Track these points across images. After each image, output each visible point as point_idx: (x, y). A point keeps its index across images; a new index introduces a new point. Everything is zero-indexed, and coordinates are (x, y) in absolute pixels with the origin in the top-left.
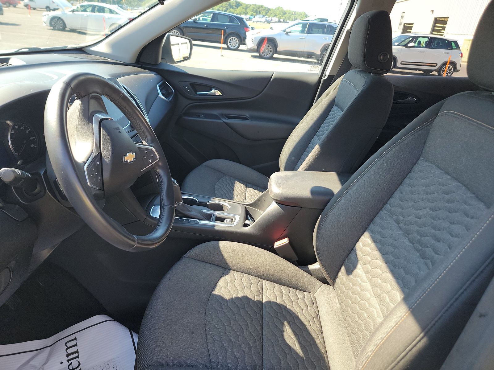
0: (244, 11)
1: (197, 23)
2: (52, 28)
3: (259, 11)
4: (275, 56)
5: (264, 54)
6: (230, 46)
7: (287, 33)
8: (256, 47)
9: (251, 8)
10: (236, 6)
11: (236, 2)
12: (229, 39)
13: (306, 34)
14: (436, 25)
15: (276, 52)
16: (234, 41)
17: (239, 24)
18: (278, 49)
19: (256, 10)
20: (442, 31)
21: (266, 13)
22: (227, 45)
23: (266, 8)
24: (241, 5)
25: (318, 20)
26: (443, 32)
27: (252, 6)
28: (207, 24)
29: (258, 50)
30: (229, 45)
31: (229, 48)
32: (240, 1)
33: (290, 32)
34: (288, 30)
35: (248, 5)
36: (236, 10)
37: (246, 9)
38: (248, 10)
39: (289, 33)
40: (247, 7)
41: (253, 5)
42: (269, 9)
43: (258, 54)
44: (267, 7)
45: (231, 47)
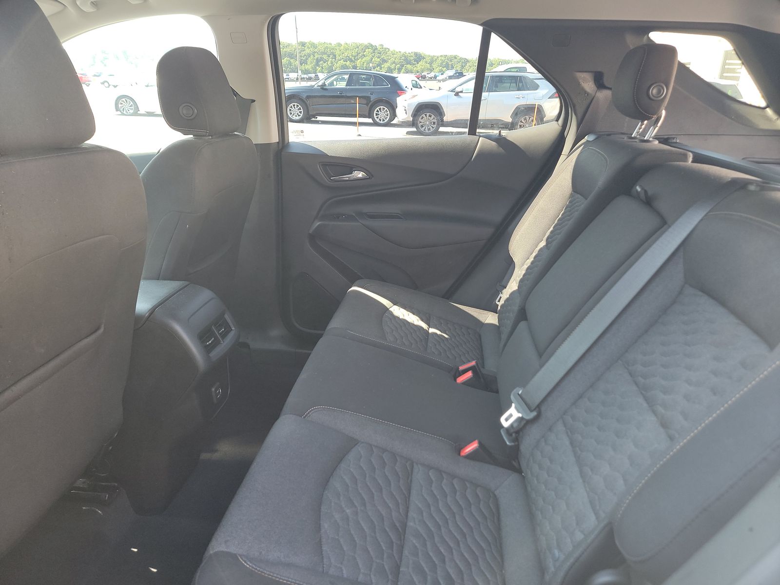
0: (429, 67)
1: (326, 89)
2: (119, 113)
3: (452, 65)
4: (442, 129)
5: (424, 128)
6: (378, 120)
7: (457, 94)
8: (411, 119)
9: (439, 61)
10: (415, 60)
11: (416, 54)
12: (376, 110)
13: (488, 93)
14: (727, 61)
15: (442, 123)
16: (383, 113)
17: (390, 86)
18: (445, 119)
19: (447, 63)
20: (738, 71)
21: (462, 66)
22: (374, 119)
23: (461, 59)
24: (424, 58)
25: (513, 70)
26: (740, 73)
27: (440, 58)
28: (341, 90)
29: (413, 124)
30: (376, 118)
31: (375, 124)
32: (421, 53)
33: (461, 92)
34: (458, 89)
35: (434, 56)
36: (416, 66)
37: (431, 63)
38: (434, 66)
39: (459, 94)
40: (432, 60)
41: (442, 56)
42: (467, 60)
43: (414, 129)
44: (464, 57)
45: (379, 122)
